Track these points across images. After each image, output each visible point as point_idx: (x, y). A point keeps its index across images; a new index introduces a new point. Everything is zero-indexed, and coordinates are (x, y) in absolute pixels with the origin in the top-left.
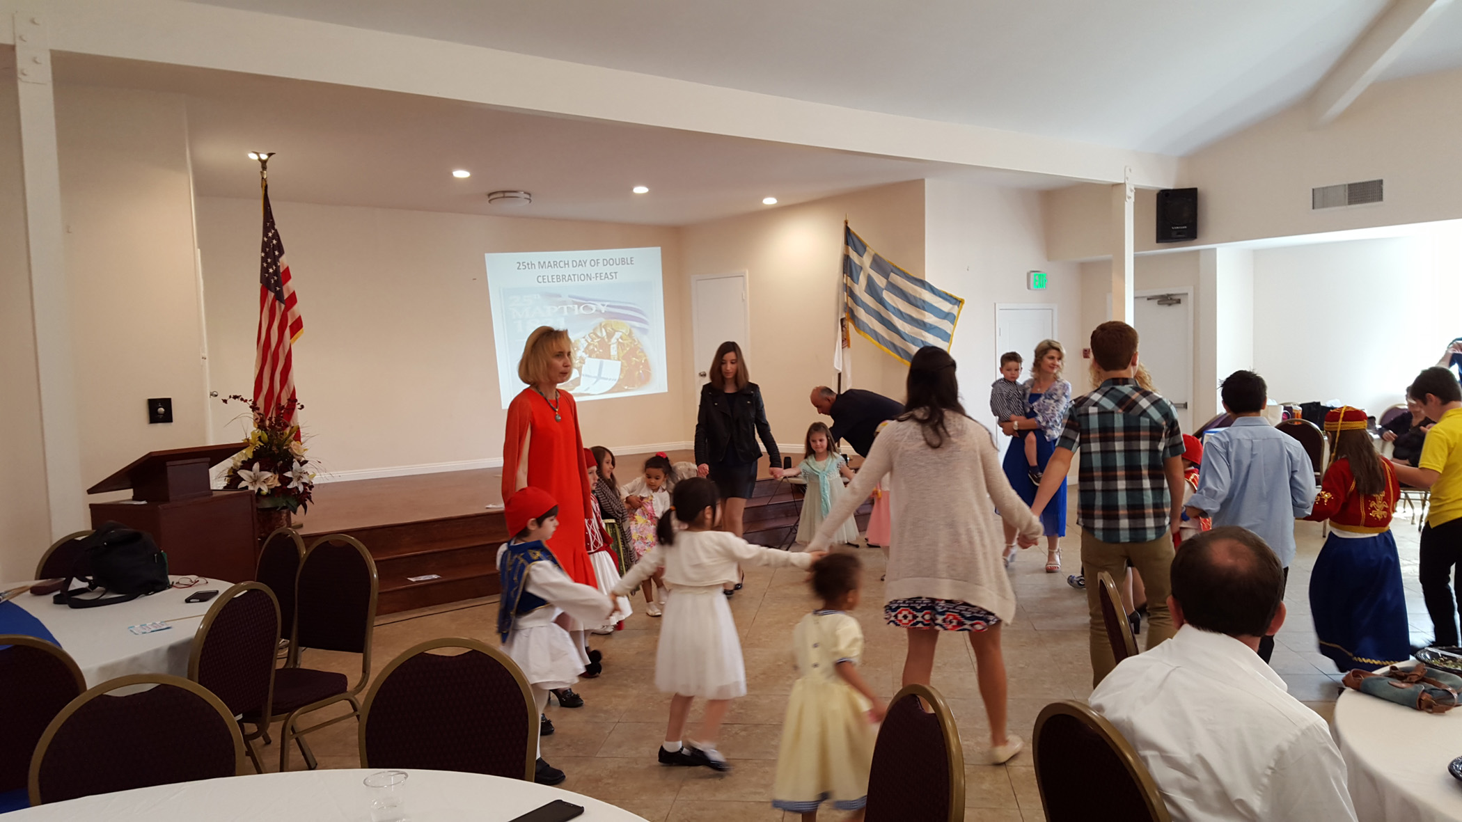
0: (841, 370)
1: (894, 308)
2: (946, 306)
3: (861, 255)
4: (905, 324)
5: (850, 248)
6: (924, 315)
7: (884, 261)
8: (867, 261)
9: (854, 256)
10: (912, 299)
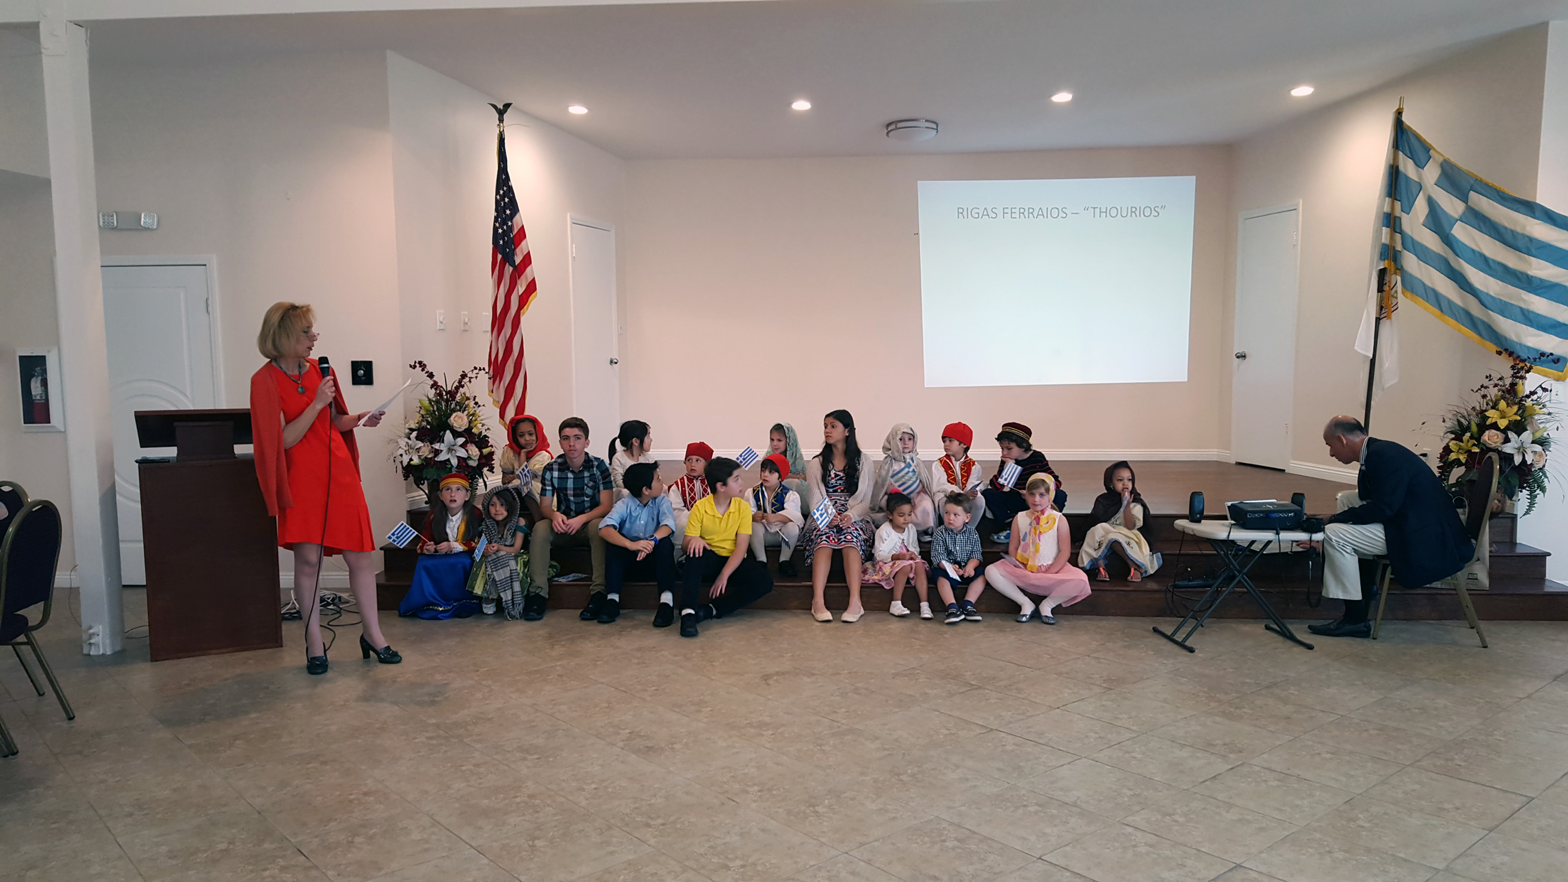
1: (1473, 251)
3: (1420, 165)
5: (1401, 153)
6: (1530, 264)
7: (1459, 169)
8: (1431, 174)
9: (1408, 167)
10: (1509, 238)
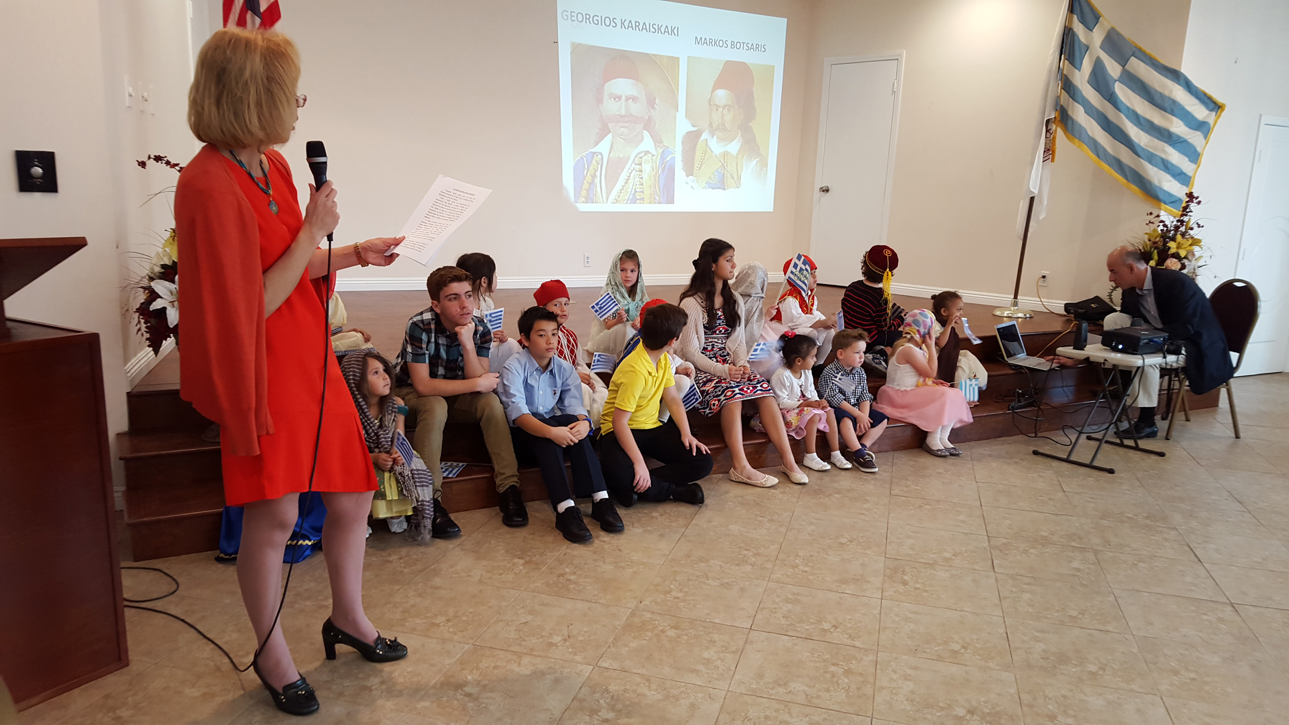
0: (1036, 192)
1: (1128, 108)
2: (1200, 112)
3: (1089, 29)
4: (1142, 133)
5: (1075, 17)
6: (1172, 123)
7: (1124, 38)
8: (1097, 37)
9: (1079, 29)
10: (1157, 99)
